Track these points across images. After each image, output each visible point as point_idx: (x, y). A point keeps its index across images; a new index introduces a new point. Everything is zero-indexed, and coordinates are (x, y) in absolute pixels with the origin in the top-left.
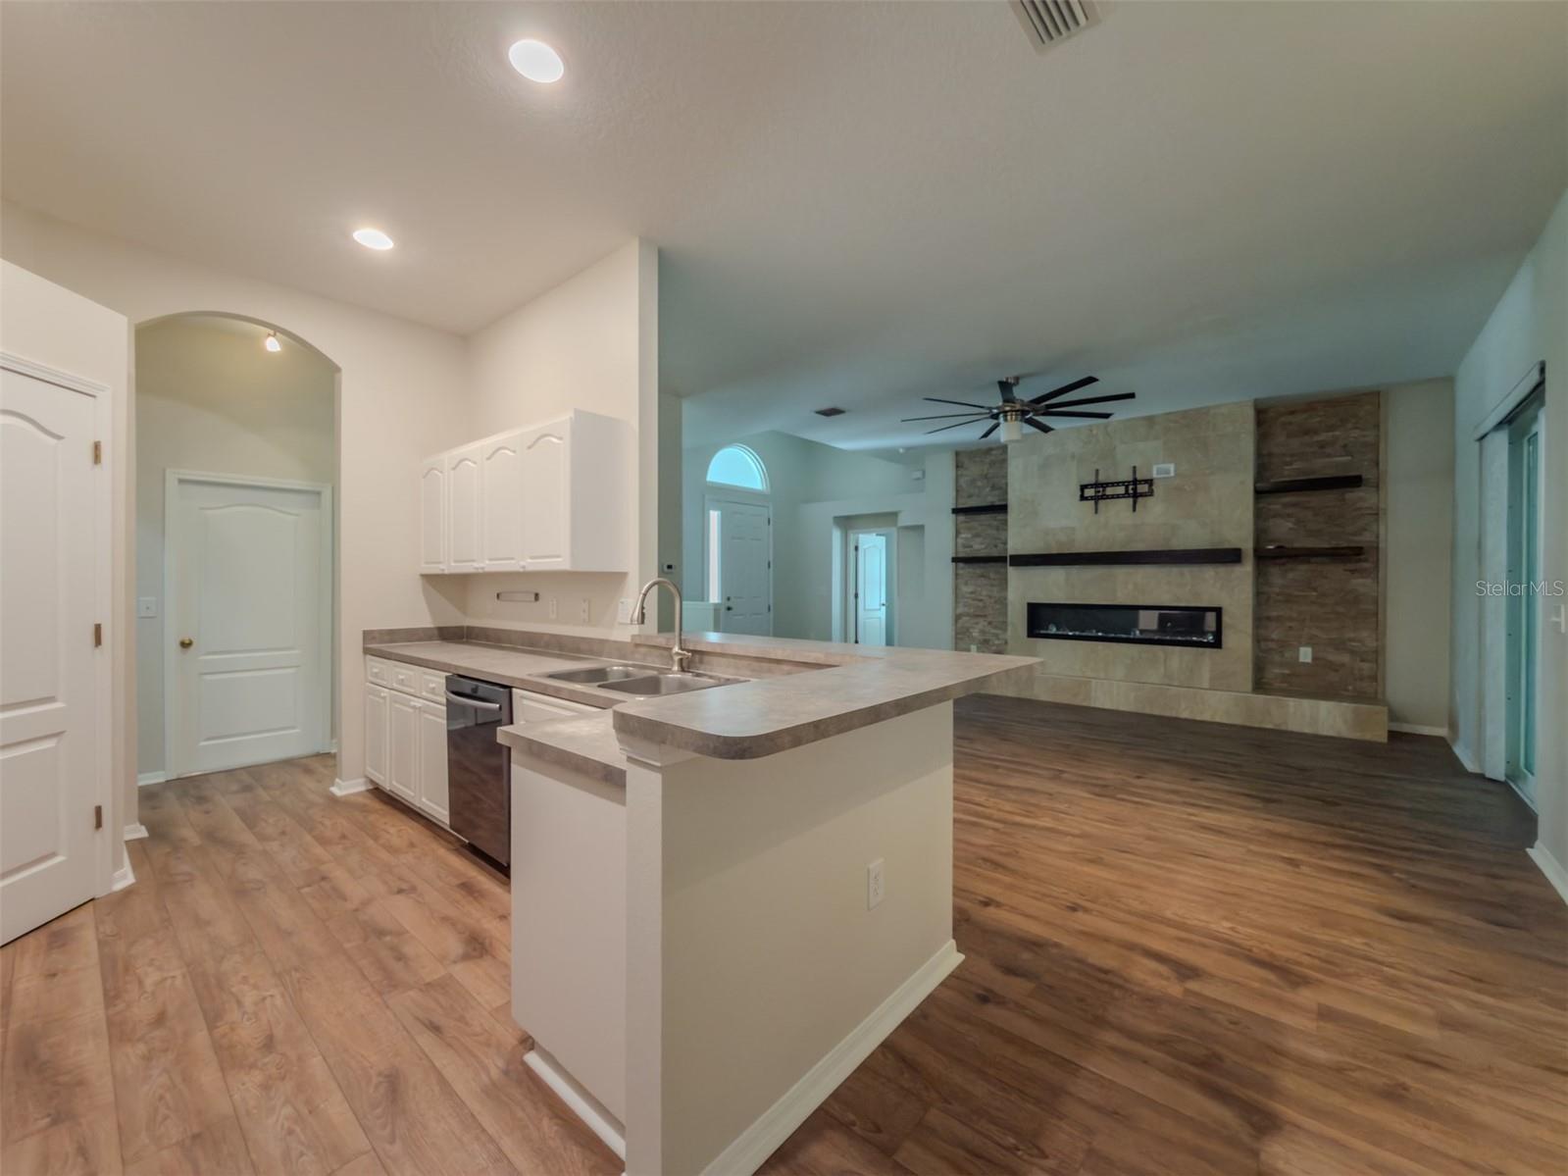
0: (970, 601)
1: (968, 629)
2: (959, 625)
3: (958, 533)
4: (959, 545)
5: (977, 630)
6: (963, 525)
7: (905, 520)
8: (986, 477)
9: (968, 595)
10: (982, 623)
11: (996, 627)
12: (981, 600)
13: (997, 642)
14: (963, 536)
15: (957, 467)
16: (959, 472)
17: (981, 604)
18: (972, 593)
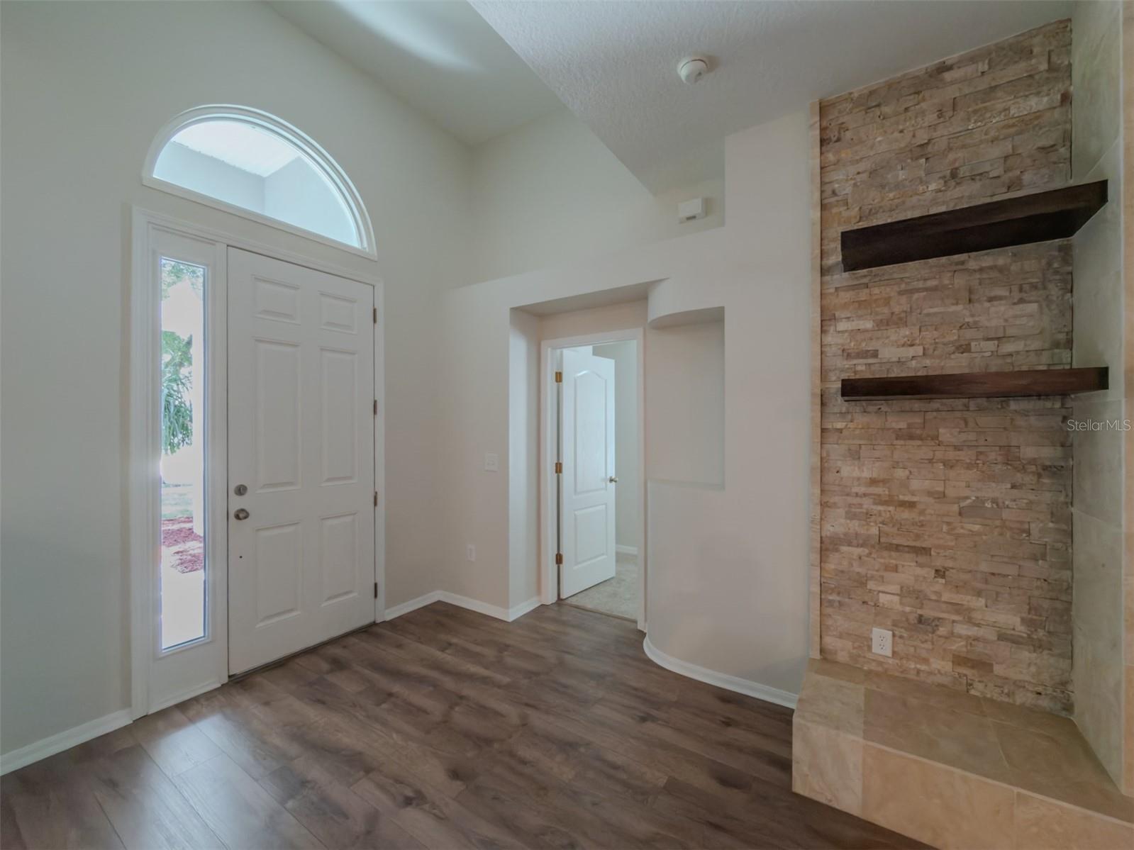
0: (867, 504)
1: (862, 582)
2: (831, 566)
3: (827, 319)
4: (829, 351)
5: (895, 588)
6: (846, 296)
7: (663, 304)
8: (922, 151)
9: (862, 490)
10: (911, 571)
11: (959, 587)
12: (912, 505)
13: (962, 629)
14: (842, 326)
15: (823, 142)
16: (831, 157)
17: (906, 515)
18: (873, 482)
